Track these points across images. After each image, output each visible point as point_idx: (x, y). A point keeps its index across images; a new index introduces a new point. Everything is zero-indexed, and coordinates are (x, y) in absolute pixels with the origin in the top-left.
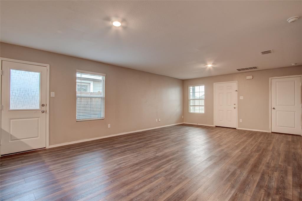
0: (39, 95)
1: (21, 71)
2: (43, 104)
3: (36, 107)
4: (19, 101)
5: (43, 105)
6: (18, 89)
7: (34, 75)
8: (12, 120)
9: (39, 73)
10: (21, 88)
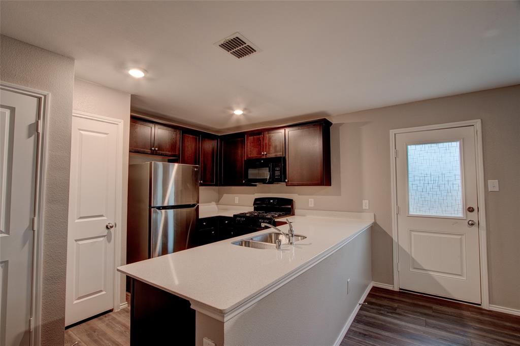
0: (460, 188)
1: (424, 145)
2: (470, 208)
3: (456, 212)
4: (423, 199)
5: (471, 210)
6: (421, 178)
7: (447, 148)
8: (413, 233)
9: (458, 143)
10: (426, 176)
